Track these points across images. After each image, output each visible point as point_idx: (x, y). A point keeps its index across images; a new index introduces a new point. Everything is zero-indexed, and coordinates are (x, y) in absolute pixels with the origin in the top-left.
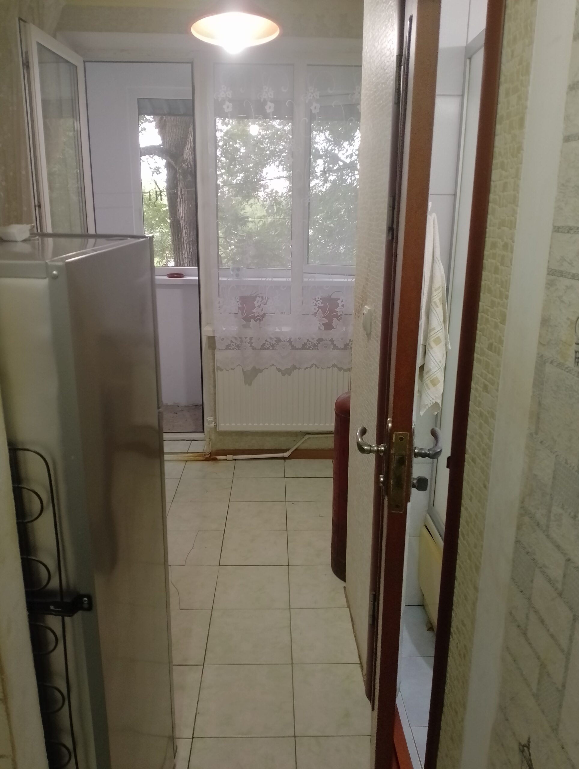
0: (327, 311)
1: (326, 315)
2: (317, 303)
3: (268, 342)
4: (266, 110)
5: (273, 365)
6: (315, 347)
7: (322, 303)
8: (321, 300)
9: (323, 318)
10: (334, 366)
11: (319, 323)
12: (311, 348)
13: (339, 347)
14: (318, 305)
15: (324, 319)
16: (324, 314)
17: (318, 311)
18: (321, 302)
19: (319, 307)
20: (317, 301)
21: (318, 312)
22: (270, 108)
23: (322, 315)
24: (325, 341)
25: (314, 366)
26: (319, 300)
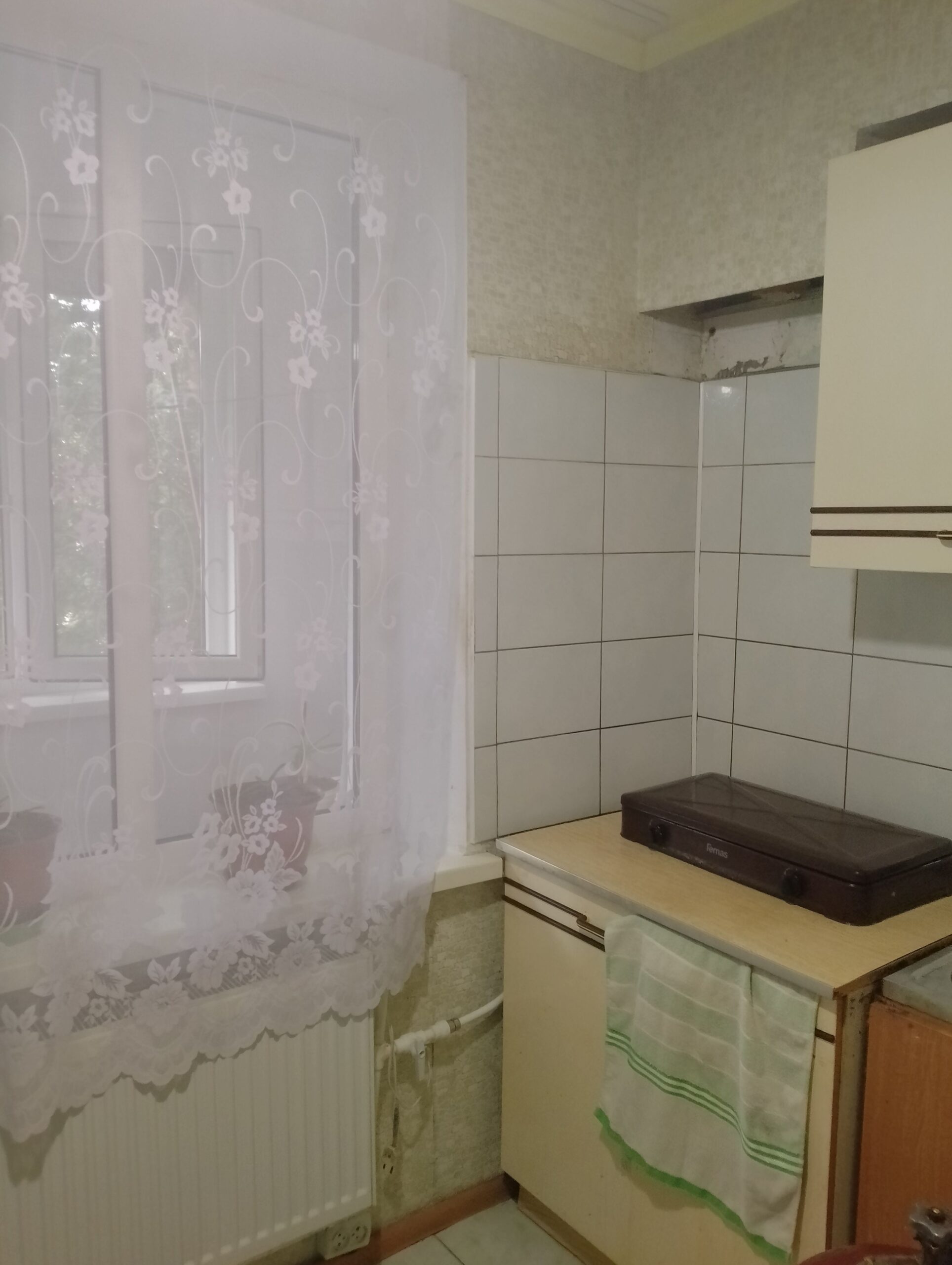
0: (297, 844)
1: (294, 856)
2: (266, 824)
3: (98, 997)
4: (67, 173)
5: (123, 1076)
6: (264, 968)
7: (281, 821)
8: (276, 810)
9: (286, 868)
10: (330, 1014)
11: (274, 888)
12: (254, 978)
13: (341, 952)
14: (268, 829)
15: (291, 871)
16: (287, 855)
17: (268, 850)
18: (278, 818)
19: (273, 837)
20: (266, 818)
21: (269, 854)
22: (82, 168)
23: (283, 859)
24: (294, 942)
25: (266, 1035)
26: (272, 811)
